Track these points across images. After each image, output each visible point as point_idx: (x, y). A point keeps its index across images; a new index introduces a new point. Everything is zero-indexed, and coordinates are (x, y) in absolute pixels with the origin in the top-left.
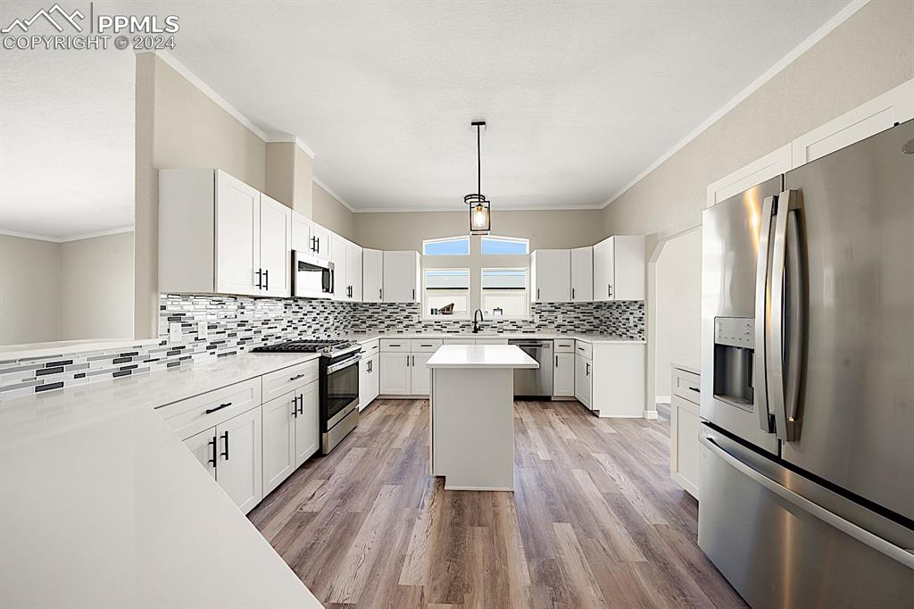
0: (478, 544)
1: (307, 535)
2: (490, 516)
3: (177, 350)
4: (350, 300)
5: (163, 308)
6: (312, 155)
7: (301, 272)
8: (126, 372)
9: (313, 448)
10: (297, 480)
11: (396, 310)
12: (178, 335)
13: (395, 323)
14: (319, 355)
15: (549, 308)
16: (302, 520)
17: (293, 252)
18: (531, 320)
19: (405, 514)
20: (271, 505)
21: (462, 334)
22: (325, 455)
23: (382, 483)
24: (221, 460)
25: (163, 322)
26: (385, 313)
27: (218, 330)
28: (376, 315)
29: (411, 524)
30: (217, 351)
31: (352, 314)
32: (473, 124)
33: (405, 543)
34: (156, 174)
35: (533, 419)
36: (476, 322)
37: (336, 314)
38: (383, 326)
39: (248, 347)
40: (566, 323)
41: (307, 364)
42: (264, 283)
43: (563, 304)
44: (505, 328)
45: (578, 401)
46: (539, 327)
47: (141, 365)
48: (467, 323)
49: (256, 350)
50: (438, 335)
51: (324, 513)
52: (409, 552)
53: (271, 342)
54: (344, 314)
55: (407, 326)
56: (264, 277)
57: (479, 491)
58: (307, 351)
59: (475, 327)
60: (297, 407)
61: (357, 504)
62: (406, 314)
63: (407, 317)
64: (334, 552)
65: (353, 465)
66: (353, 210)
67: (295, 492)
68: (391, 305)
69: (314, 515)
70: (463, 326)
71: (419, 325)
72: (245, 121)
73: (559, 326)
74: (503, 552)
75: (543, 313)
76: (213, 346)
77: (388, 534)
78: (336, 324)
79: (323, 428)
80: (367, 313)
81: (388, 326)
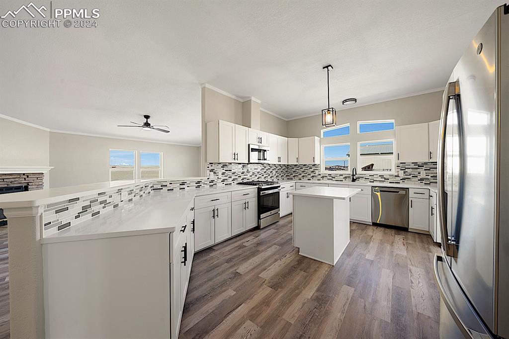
0: (298, 277)
1: (240, 251)
2: (312, 270)
3: (212, 181)
4: (280, 163)
5: (208, 167)
6: (260, 102)
7: (253, 152)
8: (198, 187)
9: (254, 225)
10: (246, 235)
11: (307, 168)
12: (212, 176)
13: (306, 175)
14: (257, 186)
15: (413, 166)
16: (241, 247)
17: (249, 145)
18: (396, 174)
19: (277, 257)
20: (235, 240)
21: (344, 182)
22: (260, 229)
23: (275, 244)
24: (216, 217)
25: (208, 171)
26: (301, 170)
27: (225, 175)
28: (297, 171)
29: (276, 260)
30: (225, 183)
31: (286, 170)
32: (324, 68)
33: (270, 265)
34: (206, 124)
35: (381, 238)
36: (353, 175)
37: (277, 170)
38: (300, 176)
39: (236, 182)
40: (429, 177)
41: (253, 190)
42: (236, 158)
43: (426, 163)
44: (375, 179)
45: (430, 235)
46: (404, 179)
47: (203, 185)
48: (348, 176)
49: (238, 184)
50: (330, 182)
51: (249, 247)
52: (268, 269)
53: (245, 181)
54: (282, 170)
55: (313, 177)
56: (236, 156)
57: (315, 260)
58: (254, 185)
59: (353, 178)
60: (246, 206)
61: (261, 248)
62: (312, 170)
63: (313, 172)
64: (245, 259)
65: (268, 235)
66: (286, 120)
67: (244, 238)
68: (305, 165)
69: (245, 246)
70: (345, 178)
71: (319, 176)
72: (234, 97)
73: (421, 180)
74: (307, 284)
75: (406, 170)
76: (223, 181)
77: (266, 260)
78: (277, 175)
79: (259, 218)
80: (293, 170)
81: (303, 176)
